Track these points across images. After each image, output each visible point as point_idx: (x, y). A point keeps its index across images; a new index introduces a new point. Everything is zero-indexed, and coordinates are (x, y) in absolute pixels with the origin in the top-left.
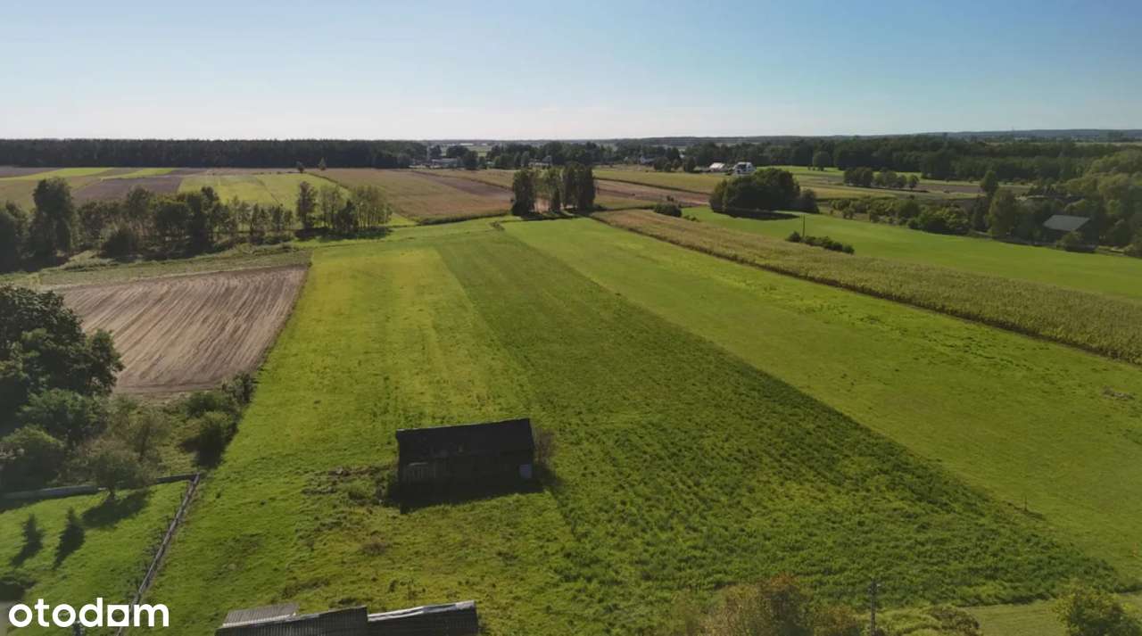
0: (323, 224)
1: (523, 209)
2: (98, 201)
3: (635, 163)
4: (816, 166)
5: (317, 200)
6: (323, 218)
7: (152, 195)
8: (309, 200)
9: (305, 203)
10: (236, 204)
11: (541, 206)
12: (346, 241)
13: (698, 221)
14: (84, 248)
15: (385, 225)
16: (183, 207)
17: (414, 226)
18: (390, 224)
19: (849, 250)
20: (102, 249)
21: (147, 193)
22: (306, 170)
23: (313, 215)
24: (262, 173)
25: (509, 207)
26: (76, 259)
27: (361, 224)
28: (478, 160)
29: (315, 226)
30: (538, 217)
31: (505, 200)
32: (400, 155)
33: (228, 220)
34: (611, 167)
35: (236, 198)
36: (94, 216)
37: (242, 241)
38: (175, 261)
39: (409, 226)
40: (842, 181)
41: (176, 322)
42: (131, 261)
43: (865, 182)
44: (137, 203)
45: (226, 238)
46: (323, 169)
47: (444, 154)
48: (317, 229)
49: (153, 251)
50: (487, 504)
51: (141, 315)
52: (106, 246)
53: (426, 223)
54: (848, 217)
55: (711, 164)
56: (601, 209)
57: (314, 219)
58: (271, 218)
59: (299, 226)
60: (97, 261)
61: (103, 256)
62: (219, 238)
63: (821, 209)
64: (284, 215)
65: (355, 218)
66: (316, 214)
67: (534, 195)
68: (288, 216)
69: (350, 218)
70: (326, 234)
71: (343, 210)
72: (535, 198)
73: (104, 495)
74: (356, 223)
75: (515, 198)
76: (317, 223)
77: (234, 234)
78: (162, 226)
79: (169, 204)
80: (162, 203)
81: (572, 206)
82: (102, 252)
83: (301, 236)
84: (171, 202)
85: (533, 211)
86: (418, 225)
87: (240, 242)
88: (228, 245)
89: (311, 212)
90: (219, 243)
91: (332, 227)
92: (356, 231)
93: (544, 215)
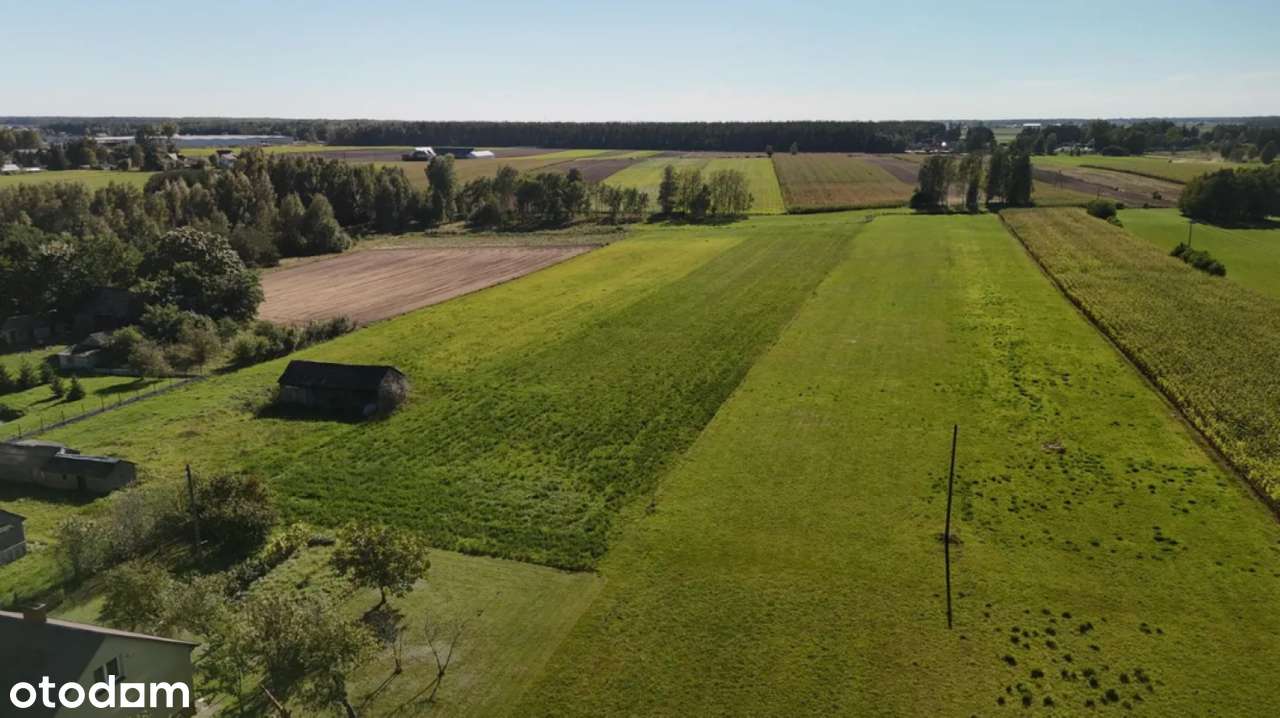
0: (680, 209)
1: (926, 202)
5: (680, 184)
6: (681, 203)
7: (516, 174)
8: (673, 184)
9: (667, 189)
11: (953, 200)
14: (460, 218)
15: (746, 212)
16: (539, 185)
17: (778, 214)
18: (752, 211)
19: (1218, 271)
20: (471, 220)
21: (512, 172)
22: (774, 154)
23: (674, 198)
25: (907, 198)
27: (720, 209)
29: (674, 210)
30: (944, 210)
31: (909, 191)
32: (895, 139)
33: (582, 200)
37: (593, 220)
39: (773, 214)
41: (414, 281)
44: (504, 178)
45: (582, 217)
48: (675, 213)
52: (475, 218)
57: (673, 203)
58: (626, 200)
59: (658, 209)
60: (461, 229)
61: (467, 227)
62: (573, 216)
64: (640, 197)
65: (712, 203)
66: (676, 199)
67: (945, 184)
68: (644, 199)
69: (706, 204)
70: (680, 219)
71: (700, 195)
72: (947, 188)
73: (138, 379)
74: (714, 209)
75: (920, 188)
76: (676, 207)
77: (587, 214)
78: (521, 203)
79: (526, 182)
80: (521, 181)
81: (996, 200)
82: (469, 222)
83: (655, 219)
84: (529, 180)
85: (940, 203)
86: (785, 214)
87: (589, 221)
88: (577, 224)
89: (672, 195)
90: (574, 221)
91: (689, 211)
92: (712, 216)
93: (951, 209)
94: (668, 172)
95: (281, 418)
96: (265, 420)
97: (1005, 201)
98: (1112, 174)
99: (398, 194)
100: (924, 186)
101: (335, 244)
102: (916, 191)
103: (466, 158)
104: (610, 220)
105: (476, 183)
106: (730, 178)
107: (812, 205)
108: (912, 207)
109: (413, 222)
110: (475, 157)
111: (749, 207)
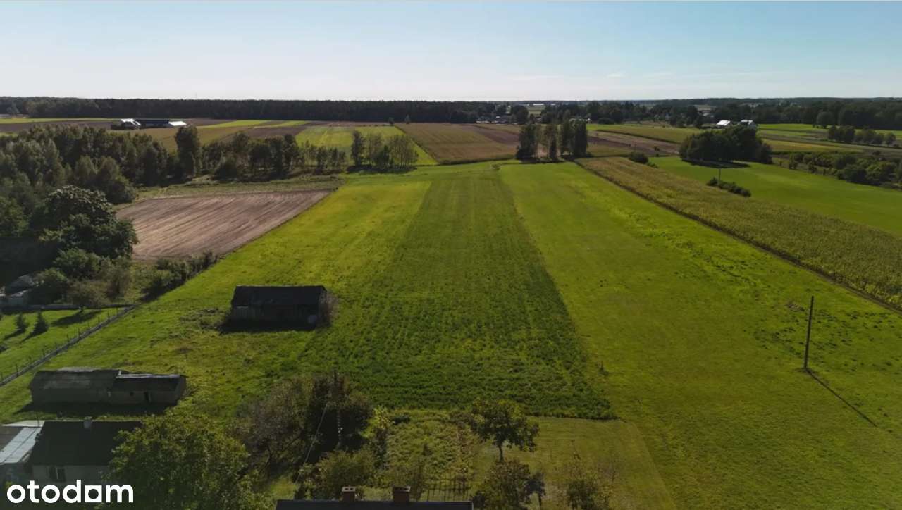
0: (368, 163)
1: (526, 155)
2: (220, 142)
3: (661, 120)
4: (819, 124)
5: (366, 145)
6: (368, 158)
7: (249, 138)
8: (361, 145)
9: (357, 147)
10: (308, 146)
11: (541, 153)
12: (379, 175)
13: (657, 167)
14: (205, 173)
15: (413, 164)
16: (267, 147)
17: (435, 166)
18: (417, 163)
19: (747, 194)
20: (215, 174)
21: (246, 137)
22: (395, 124)
23: (362, 155)
24: (364, 126)
25: (514, 153)
26: (197, 180)
27: (396, 162)
28: (529, 116)
29: (363, 163)
30: (536, 161)
31: (513, 149)
32: (470, 113)
33: (299, 157)
34: (639, 123)
35: (307, 142)
36: (215, 151)
37: (308, 172)
38: (254, 183)
39: (432, 166)
40: (826, 138)
41: (217, 222)
42: (230, 181)
43: (848, 138)
44: (239, 142)
45: (298, 170)
46: (408, 123)
47: (508, 112)
48: (364, 165)
49: (247, 177)
50: (269, 334)
51: (200, 216)
52: (217, 172)
53: (445, 163)
54: (793, 168)
55: (718, 122)
56: (590, 156)
57: (362, 158)
58: (330, 157)
59: (351, 163)
60: (209, 181)
61: (213, 179)
62: (293, 169)
63: (775, 159)
64: (340, 155)
65: (390, 158)
66: (364, 155)
67: (535, 144)
68: (343, 156)
69: (386, 159)
70: (369, 169)
71: (382, 153)
72: (537, 146)
73: (78, 311)
74: (392, 162)
75: (520, 146)
76: (364, 161)
77: (302, 167)
78: (253, 160)
79: (258, 144)
80: (253, 144)
81: (566, 153)
82: (214, 176)
83: (351, 170)
84: (259, 143)
85: (533, 156)
86: (439, 165)
87: (306, 172)
88: (296, 175)
89: (361, 153)
90: (292, 173)
91: (374, 164)
92: (391, 167)
93: (542, 159)
94: (357, 136)
95: (247, 331)
96: (233, 334)
97: (571, 154)
98: (620, 136)
99: (160, 155)
100: (523, 144)
101: (127, 195)
102: (518, 148)
103: (165, 127)
104: (319, 171)
105: (211, 145)
106: (402, 140)
107: (452, 159)
108: (518, 159)
109: (169, 177)
110: (172, 126)
111: (416, 161)
